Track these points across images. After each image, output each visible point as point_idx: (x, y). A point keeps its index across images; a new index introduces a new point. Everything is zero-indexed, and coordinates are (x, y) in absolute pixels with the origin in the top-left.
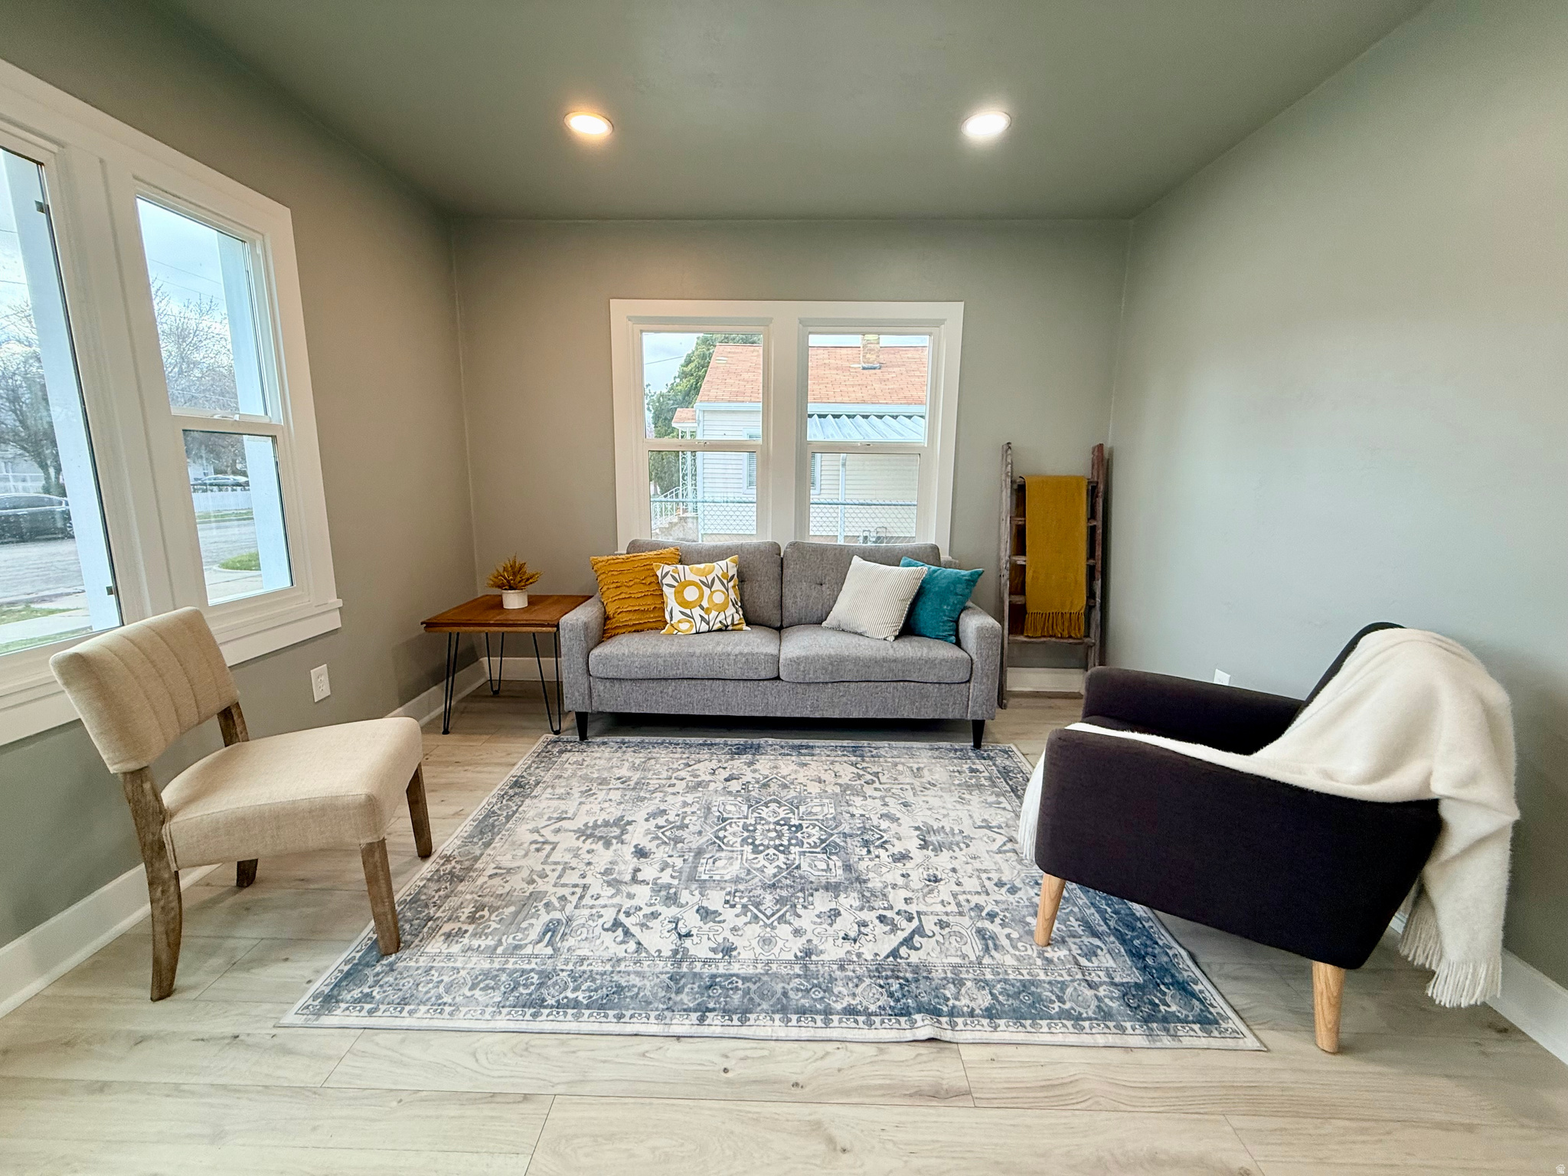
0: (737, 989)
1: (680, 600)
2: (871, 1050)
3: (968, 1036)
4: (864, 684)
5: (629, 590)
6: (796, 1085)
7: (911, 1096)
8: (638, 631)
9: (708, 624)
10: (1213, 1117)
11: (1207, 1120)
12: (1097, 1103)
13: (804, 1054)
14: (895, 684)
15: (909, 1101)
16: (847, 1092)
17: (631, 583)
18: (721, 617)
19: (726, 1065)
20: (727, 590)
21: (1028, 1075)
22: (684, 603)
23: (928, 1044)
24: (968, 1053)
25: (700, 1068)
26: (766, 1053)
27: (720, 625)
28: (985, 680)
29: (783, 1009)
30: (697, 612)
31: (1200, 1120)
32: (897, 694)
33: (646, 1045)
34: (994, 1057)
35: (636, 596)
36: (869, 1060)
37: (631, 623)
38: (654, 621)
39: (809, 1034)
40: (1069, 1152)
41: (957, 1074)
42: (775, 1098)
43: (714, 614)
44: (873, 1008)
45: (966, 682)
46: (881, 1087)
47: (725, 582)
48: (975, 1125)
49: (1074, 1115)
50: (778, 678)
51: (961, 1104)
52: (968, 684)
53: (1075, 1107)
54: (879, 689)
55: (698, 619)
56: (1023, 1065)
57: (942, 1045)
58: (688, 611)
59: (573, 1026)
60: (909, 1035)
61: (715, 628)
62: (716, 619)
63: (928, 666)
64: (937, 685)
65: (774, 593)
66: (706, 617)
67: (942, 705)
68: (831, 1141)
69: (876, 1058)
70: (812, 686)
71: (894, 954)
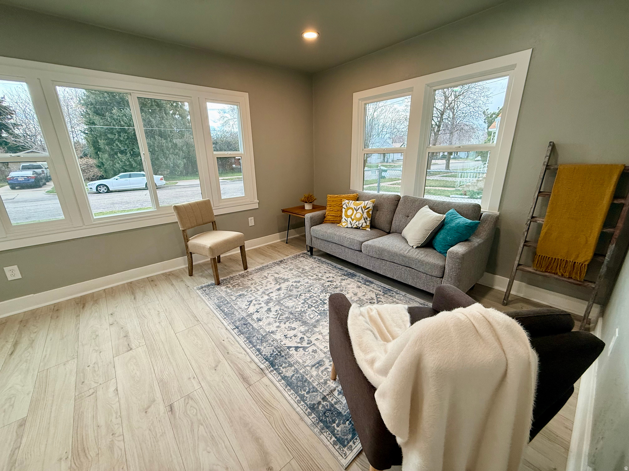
0: (248, 328)
1: (346, 214)
2: (249, 360)
3: (270, 376)
4: (393, 264)
5: (334, 208)
6: (228, 353)
7: (240, 374)
8: (333, 223)
9: (351, 225)
10: (290, 454)
11: (287, 452)
12: (270, 417)
13: (238, 350)
14: (406, 267)
15: (238, 374)
16: (232, 362)
17: (335, 205)
18: (357, 223)
19: (225, 340)
20: (363, 213)
21: (267, 395)
22: (347, 216)
23: (260, 370)
24: (265, 380)
25: (221, 336)
26: (233, 343)
27: (356, 226)
28: (449, 280)
29: (249, 339)
30: (349, 219)
31: (285, 450)
32: (406, 272)
33: (221, 326)
34: (268, 385)
35: (335, 210)
36: (245, 361)
37: (331, 220)
38: (337, 220)
39: (244, 347)
40: (245, 415)
41: (255, 380)
42: (221, 351)
43: (355, 221)
44: (263, 353)
45: (441, 278)
46: (239, 368)
47: (363, 209)
48: (240, 391)
49: (260, 413)
50: (361, 251)
51: (245, 385)
52: (441, 279)
53: (264, 412)
54: (399, 268)
55: (349, 222)
56: (271, 393)
57: (262, 373)
58: (346, 219)
59: (218, 314)
60: (259, 364)
61: (354, 227)
62: (355, 224)
63: (420, 263)
64: (425, 275)
65: (389, 217)
66: (352, 222)
67: (427, 285)
68: (217, 366)
69: (247, 363)
70: (373, 258)
71: (289, 348)
